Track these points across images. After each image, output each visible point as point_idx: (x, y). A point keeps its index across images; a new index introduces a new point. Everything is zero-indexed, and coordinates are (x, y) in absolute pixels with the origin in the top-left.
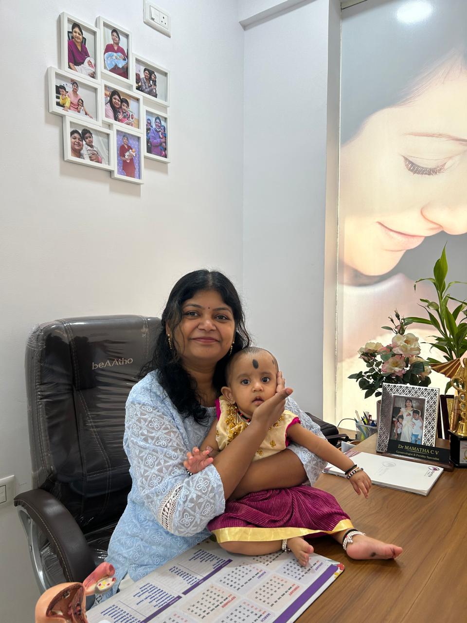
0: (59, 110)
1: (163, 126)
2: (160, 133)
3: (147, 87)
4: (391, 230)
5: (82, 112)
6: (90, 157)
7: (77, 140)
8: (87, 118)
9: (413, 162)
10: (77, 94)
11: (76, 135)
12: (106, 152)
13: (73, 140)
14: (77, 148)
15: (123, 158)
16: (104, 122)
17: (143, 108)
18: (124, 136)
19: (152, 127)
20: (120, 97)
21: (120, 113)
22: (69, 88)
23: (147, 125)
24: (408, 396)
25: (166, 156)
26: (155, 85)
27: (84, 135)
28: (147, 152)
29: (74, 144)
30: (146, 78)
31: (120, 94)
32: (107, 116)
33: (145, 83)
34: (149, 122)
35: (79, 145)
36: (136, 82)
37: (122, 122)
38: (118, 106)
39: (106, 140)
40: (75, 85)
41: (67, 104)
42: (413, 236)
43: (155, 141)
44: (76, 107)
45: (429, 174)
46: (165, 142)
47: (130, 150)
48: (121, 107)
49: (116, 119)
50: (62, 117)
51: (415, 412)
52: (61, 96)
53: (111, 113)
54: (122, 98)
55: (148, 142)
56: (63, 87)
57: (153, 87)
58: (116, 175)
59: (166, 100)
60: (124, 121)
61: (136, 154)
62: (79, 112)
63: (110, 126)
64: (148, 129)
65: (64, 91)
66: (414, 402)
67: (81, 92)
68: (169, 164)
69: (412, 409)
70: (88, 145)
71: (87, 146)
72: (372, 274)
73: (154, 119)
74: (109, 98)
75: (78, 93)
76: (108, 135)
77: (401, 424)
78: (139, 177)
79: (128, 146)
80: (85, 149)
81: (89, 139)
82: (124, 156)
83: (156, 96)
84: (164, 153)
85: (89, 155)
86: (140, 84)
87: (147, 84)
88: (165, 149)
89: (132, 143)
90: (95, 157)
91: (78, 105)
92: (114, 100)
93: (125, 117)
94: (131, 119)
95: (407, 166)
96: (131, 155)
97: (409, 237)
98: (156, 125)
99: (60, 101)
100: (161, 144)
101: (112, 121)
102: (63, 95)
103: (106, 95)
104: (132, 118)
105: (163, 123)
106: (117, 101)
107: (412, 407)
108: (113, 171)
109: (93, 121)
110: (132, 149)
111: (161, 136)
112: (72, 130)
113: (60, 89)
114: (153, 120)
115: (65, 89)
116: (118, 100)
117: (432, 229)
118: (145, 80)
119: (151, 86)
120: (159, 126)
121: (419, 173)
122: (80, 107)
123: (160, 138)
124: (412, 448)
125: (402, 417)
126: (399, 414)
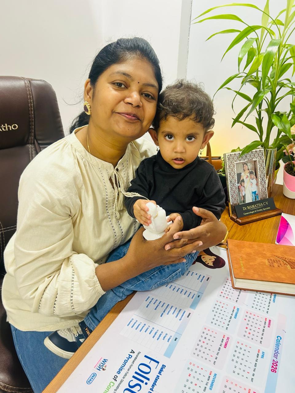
69: (248, 171)
77: (244, 187)
124: (252, 206)
125: (243, 181)
126: (242, 179)
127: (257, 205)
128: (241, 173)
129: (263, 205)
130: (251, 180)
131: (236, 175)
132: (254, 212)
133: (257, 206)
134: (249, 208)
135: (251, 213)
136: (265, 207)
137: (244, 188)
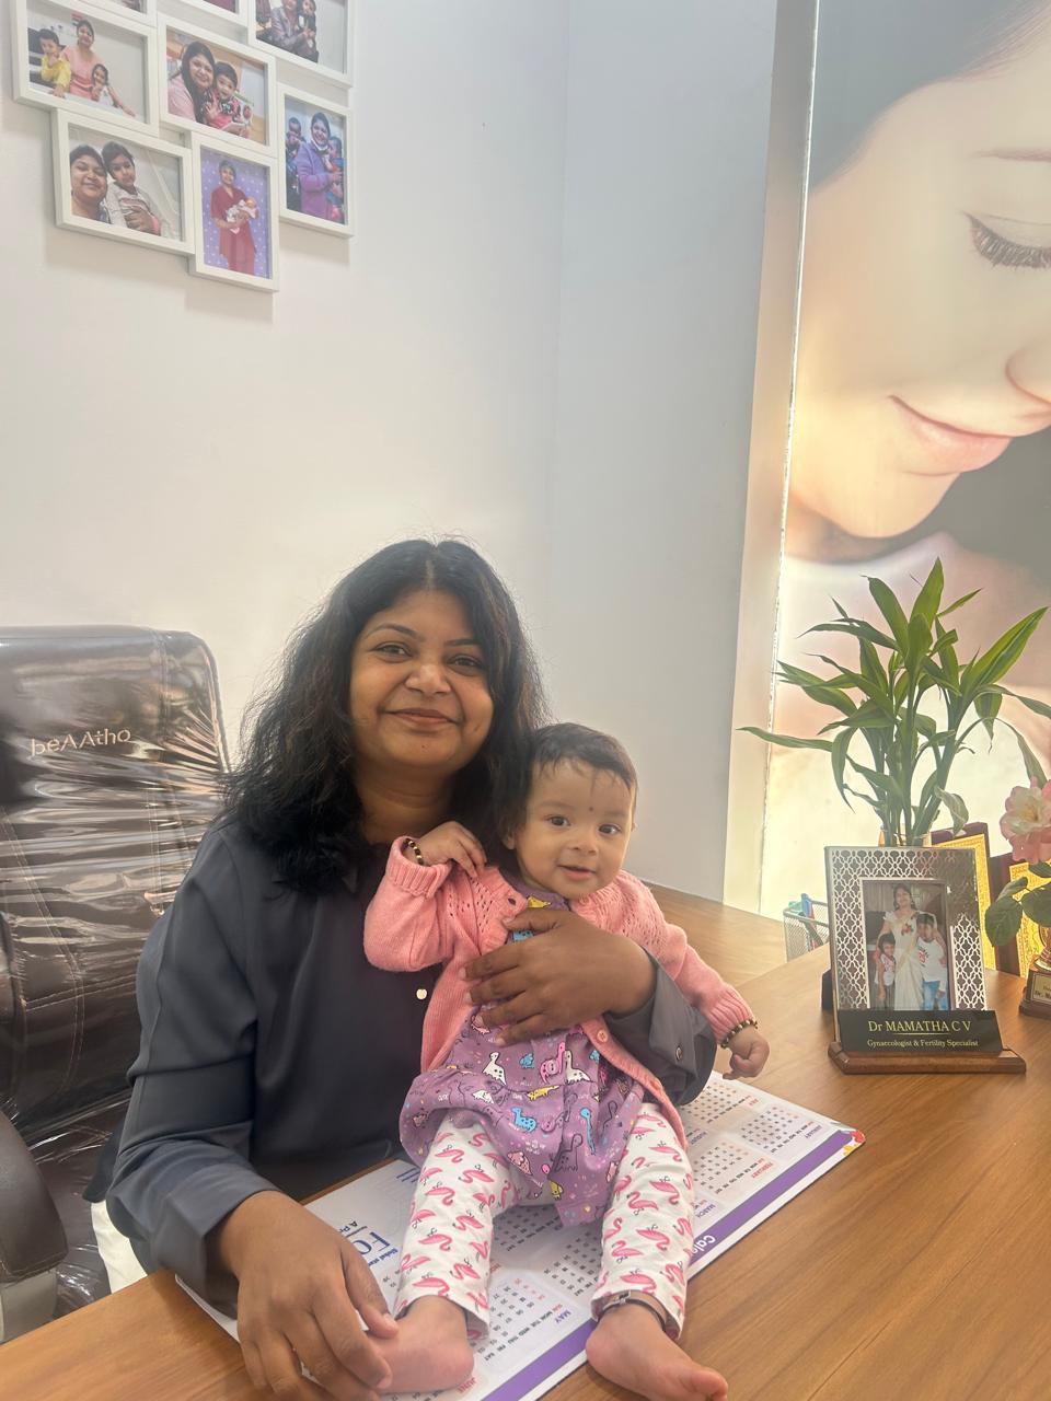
0: (41, 95)
1: (335, 138)
2: (327, 157)
3: (289, 33)
4: (925, 419)
5: (105, 99)
6: (127, 219)
7: (91, 174)
8: (118, 116)
9: (995, 231)
10: (90, 53)
11: (87, 159)
12: (173, 203)
13: (79, 173)
14: (90, 193)
15: (222, 224)
16: (165, 127)
17: (278, 90)
18: (224, 164)
19: (303, 139)
20: (211, 60)
21: (212, 101)
22: (68, 36)
23: (288, 135)
24: (901, 878)
25: (342, 219)
26: (313, 28)
27: (112, 159)
28: (289, 207)
29: (83, 183)
30: (285, 10)
31: (212, 51)
32: (173, 109)
33: (283, 23)
34: (295, 126)
35: (96, 185)
36: (258, 19)
37: (219, 127)
38: (206, 84)
39: (172, 174)
40: (85, 27)
41: (63, 79)
42: (982, 436)
43: (311, 177)
44: (87, 86)
45: (1036, 264)
46: (342, 183)
47: (242, 203)
48: (214, 86)
49: (201, 117)
50: (49, 113)
51: (924, 920)
52: (44, 58)
53: (186, 102)
54: (216, 61)
55: (290, 180)
56: (50, 35)
57: (305, 33)
58: (201, 267)
59: (343, 69)
60: (225, 124)
61: (257, 213)
62: (95, 99)
63: (183, 137)
64: (291, 147)
65: (54, 44)
66: (916, 891)
67: (101, 47)
68: (351, 240)
69: (913, 912)
70: (122, 187)
71: (117, 189)
72: (872, 534)
73: (309, 120)
74: (180, 63)
75: (92, 48)
76: (178, 160)
77: (892, 958)
78: (268, 274)
79: (235, 191)
80: (113, 200)
81: (124, 170)
82: (224, 217)
83: (314, 57)
84: (336, 210)
85: (123, 211)
86: (269, 25)
87: (288, 25)
88: (341, 201)
89: (246, 182)
90: (142, 218)
91: (94, 80)
92: (194, 68)
93: (225, 113)
94: (242, 117)
95: (977, 242)
96: (244, 216)
97: (969, 437)
98: (315, 136)
99: (43, 70)
100: (329, 186)
101: (189, 123)
102: (49, 54)
103: (170, 52)
104: (247, 117)
105: (335, 130)
106: (203, 71)
107: (913, 907)
108: (193, 256)
109: (137, 123)
110: (246, 200)
111: (329, 166)
112: (77, 145)
113: (43, 41)
114: (306, 121)
115: (56, 40)
116: (207, 68)
117: (1032, 416)
118: (284, 15)
119: (301, 30)
120: (324, 136)
121: (1007, 263)
122: (98, 85)
123: (326, 169)
124: (904, 1025)
125: (890, 938)
126: (884, 932)
127: (924, 1026)
128: (884, 914)
129: (950, 1027)
130: (922, 943)
131: (863, 918)
132: (910, 1044)
133: (925, 1028)
134: (891, 1026)
135: (896, 1044)
136: (955, 1037)
137: (891, 963)
